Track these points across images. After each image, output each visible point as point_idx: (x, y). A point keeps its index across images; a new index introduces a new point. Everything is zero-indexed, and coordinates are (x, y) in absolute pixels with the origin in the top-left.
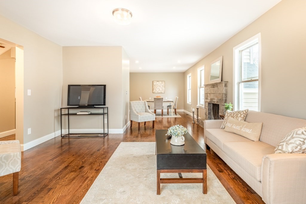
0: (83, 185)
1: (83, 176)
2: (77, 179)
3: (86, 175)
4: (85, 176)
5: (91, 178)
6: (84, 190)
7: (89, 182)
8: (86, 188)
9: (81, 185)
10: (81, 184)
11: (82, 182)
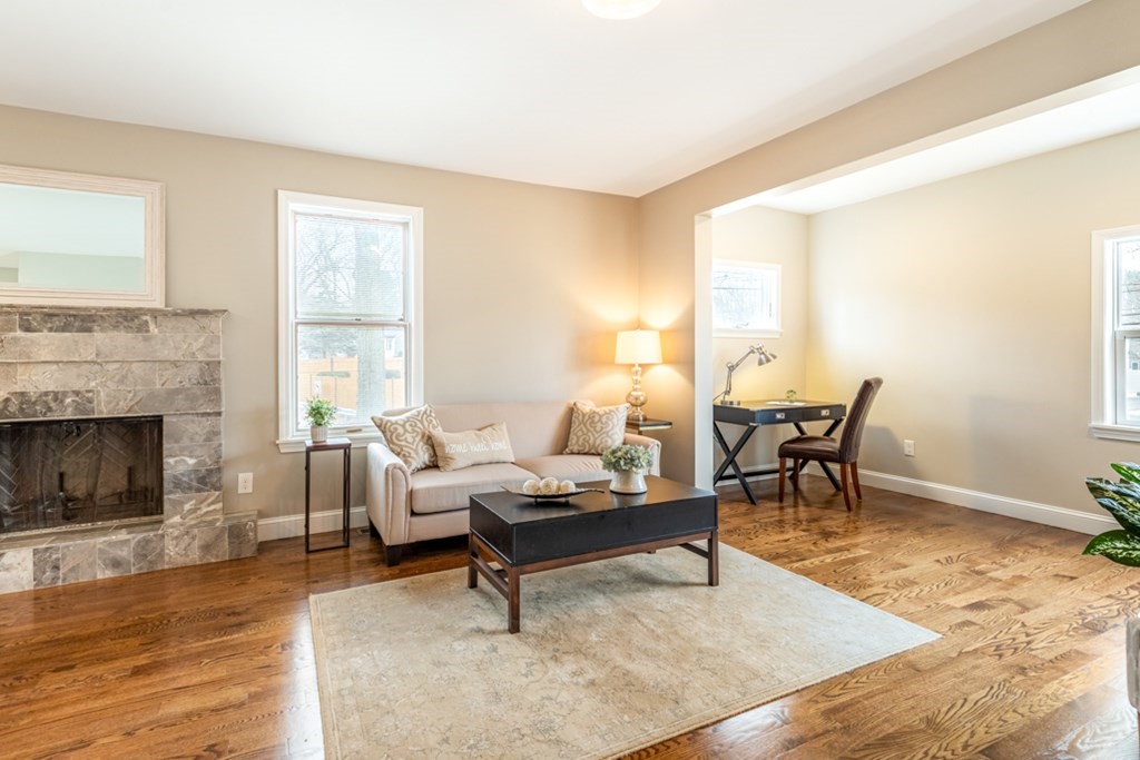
0: (860, 693)
1: (846, 729)
2: (872, 729)
3: (830, 726)
4: (838, 725)
5: (817, 702)
6: (864, 679)
7: (836, 691)
8: (854, 680)
9: (867, 699)
10: (866, 702)
11: (859, 705)
